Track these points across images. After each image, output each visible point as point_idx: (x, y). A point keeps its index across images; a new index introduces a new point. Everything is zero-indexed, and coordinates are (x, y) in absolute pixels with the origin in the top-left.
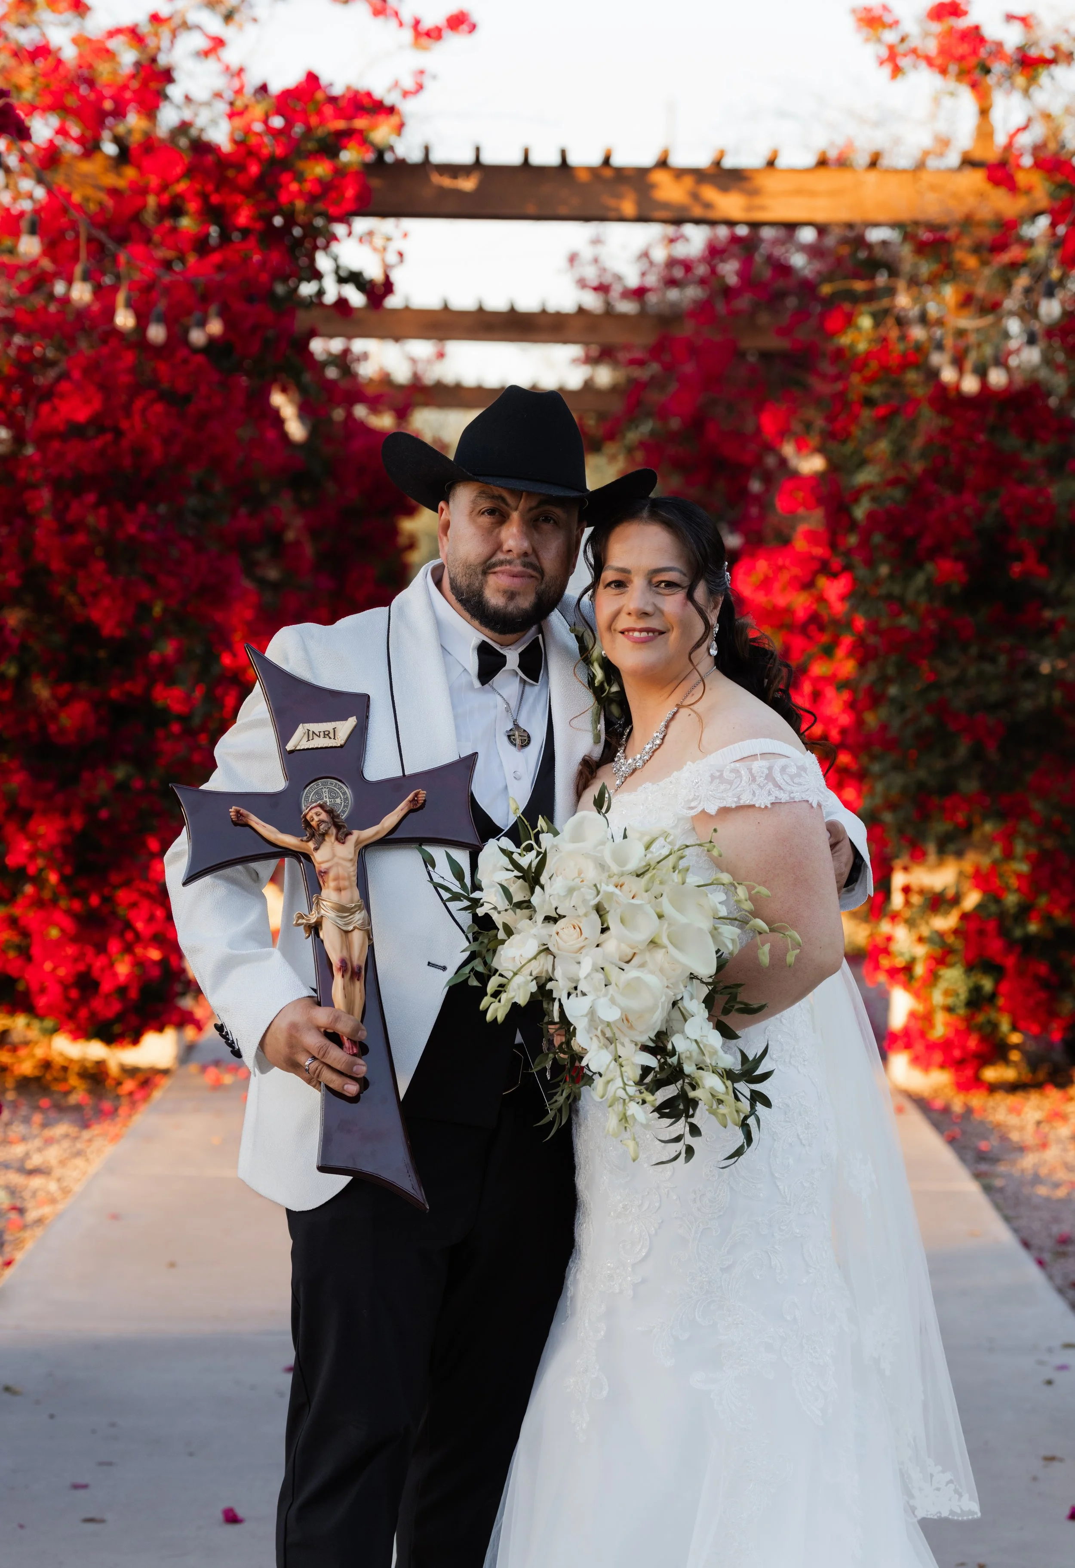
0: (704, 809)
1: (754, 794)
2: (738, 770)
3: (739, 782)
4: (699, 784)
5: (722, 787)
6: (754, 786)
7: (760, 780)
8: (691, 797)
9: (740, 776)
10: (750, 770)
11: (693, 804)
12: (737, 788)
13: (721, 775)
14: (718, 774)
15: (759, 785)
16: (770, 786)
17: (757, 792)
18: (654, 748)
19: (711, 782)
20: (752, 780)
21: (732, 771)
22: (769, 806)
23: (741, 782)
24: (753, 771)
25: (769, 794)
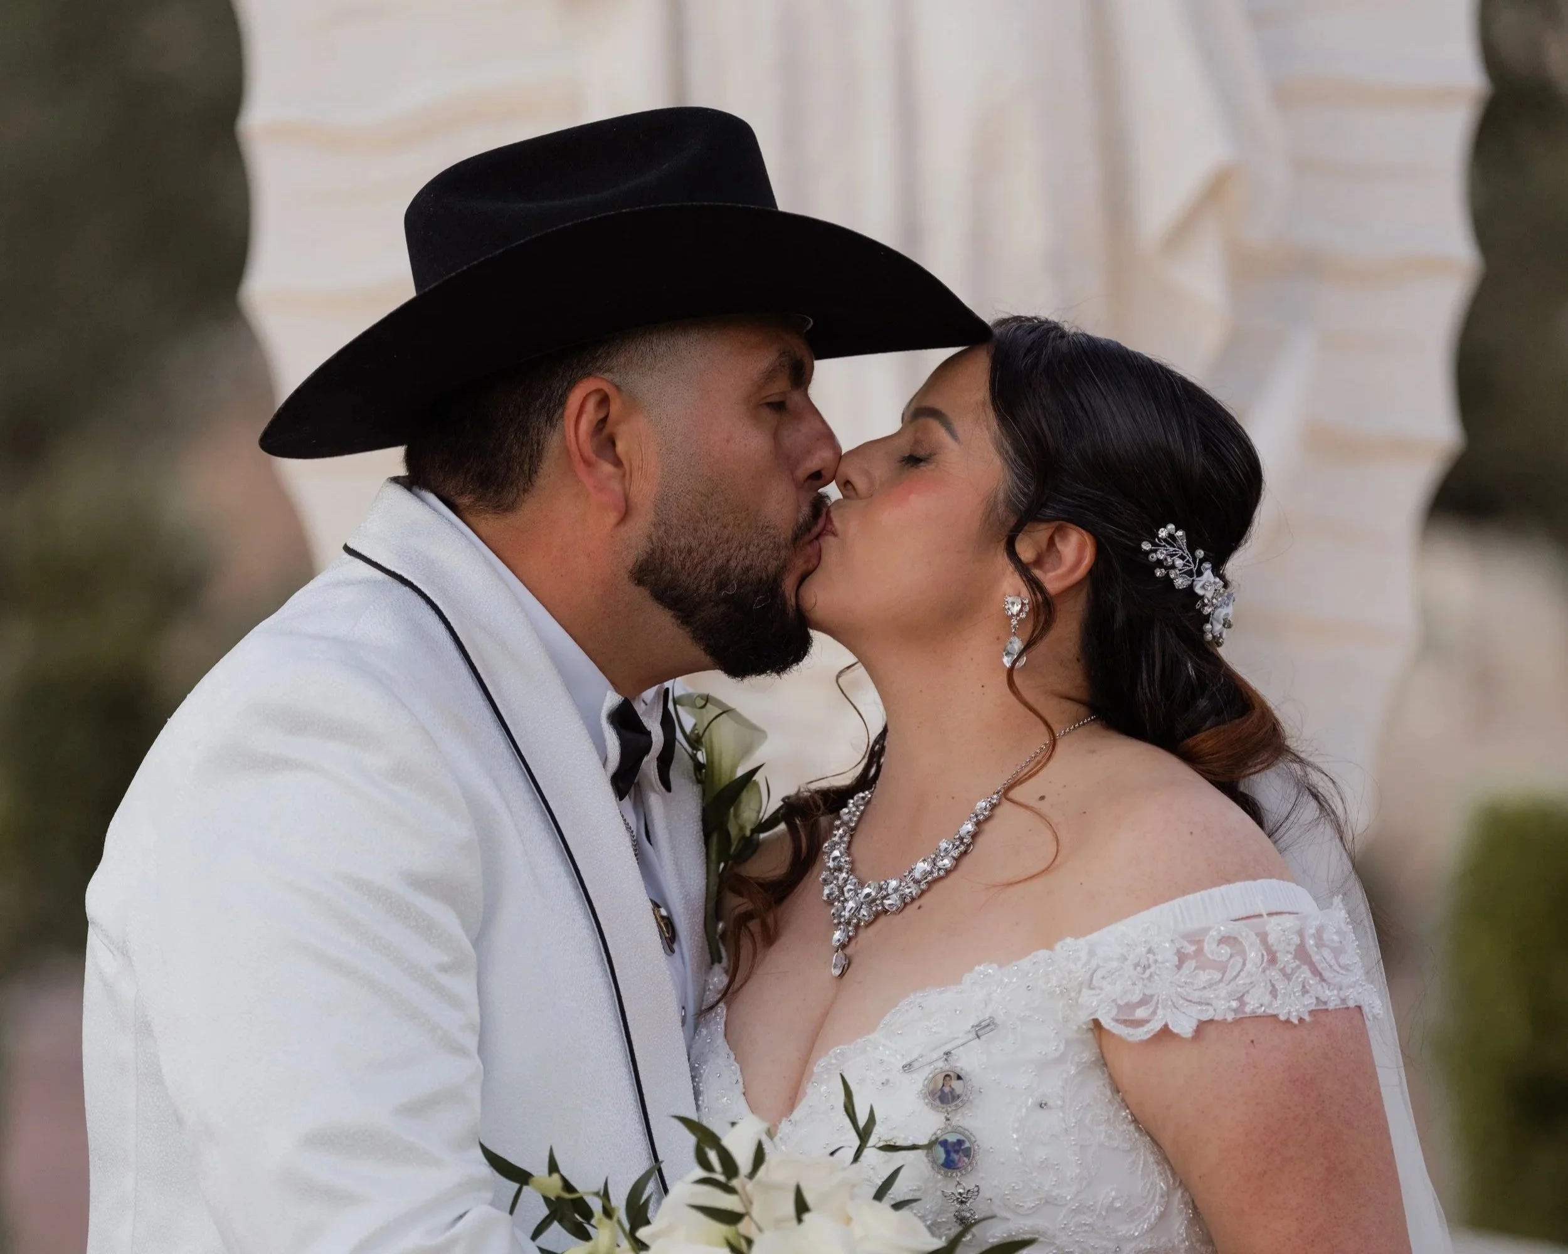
0: (1166, 1026)
1: (1274, 993)
2: (1235, 938)
3: (1239, 965)
4: (1152, 969)
5: (1204, 977)
6: (1274, 974)
7: (1286, 959)
8: (1136, 998)
9: (1243, 953)
10: (1263, 937)
11: (1140, 1013)
12: (1235, 977)
13: (1199, 952)
14: (1191, 949)
15: (1282, 970)
16: (1305, 973)
17: (1281, 986)
18: (935, 875)
19: (1179, 967)
20: (1269, 961)
21: (1223, 940)
22: (1307, 1018)
23: (1244, 964)
24: (1271, 939)
25: (1305, 991)
